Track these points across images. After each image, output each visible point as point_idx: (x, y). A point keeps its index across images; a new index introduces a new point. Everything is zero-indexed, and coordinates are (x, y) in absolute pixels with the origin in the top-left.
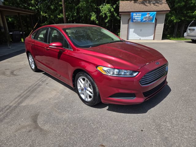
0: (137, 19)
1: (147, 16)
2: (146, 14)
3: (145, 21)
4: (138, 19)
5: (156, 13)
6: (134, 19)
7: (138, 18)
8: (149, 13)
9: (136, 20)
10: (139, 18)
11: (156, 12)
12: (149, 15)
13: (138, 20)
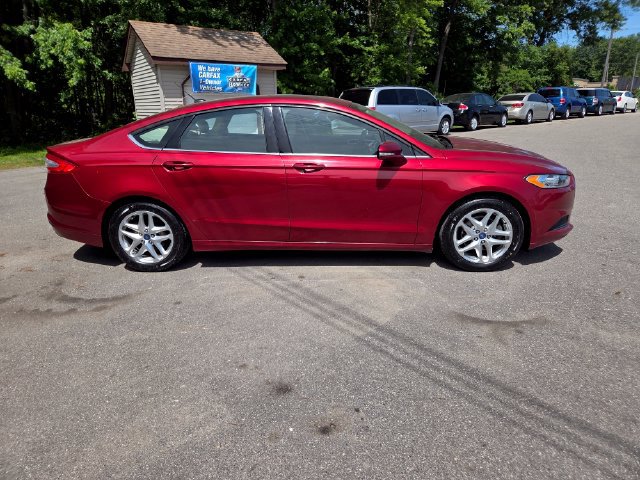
0: (211, 82)
1: (237, 74)
2: (233, 71)
3: (232, 90)
4: (216, 82)
5: (258, 70)
6: (203, 84)
7: (212, 79)
8: (240, 69)
9: (209, 85)
10: (216, 79)
11: (255, 67)
12: (242, 74)
13: (213, 85)
